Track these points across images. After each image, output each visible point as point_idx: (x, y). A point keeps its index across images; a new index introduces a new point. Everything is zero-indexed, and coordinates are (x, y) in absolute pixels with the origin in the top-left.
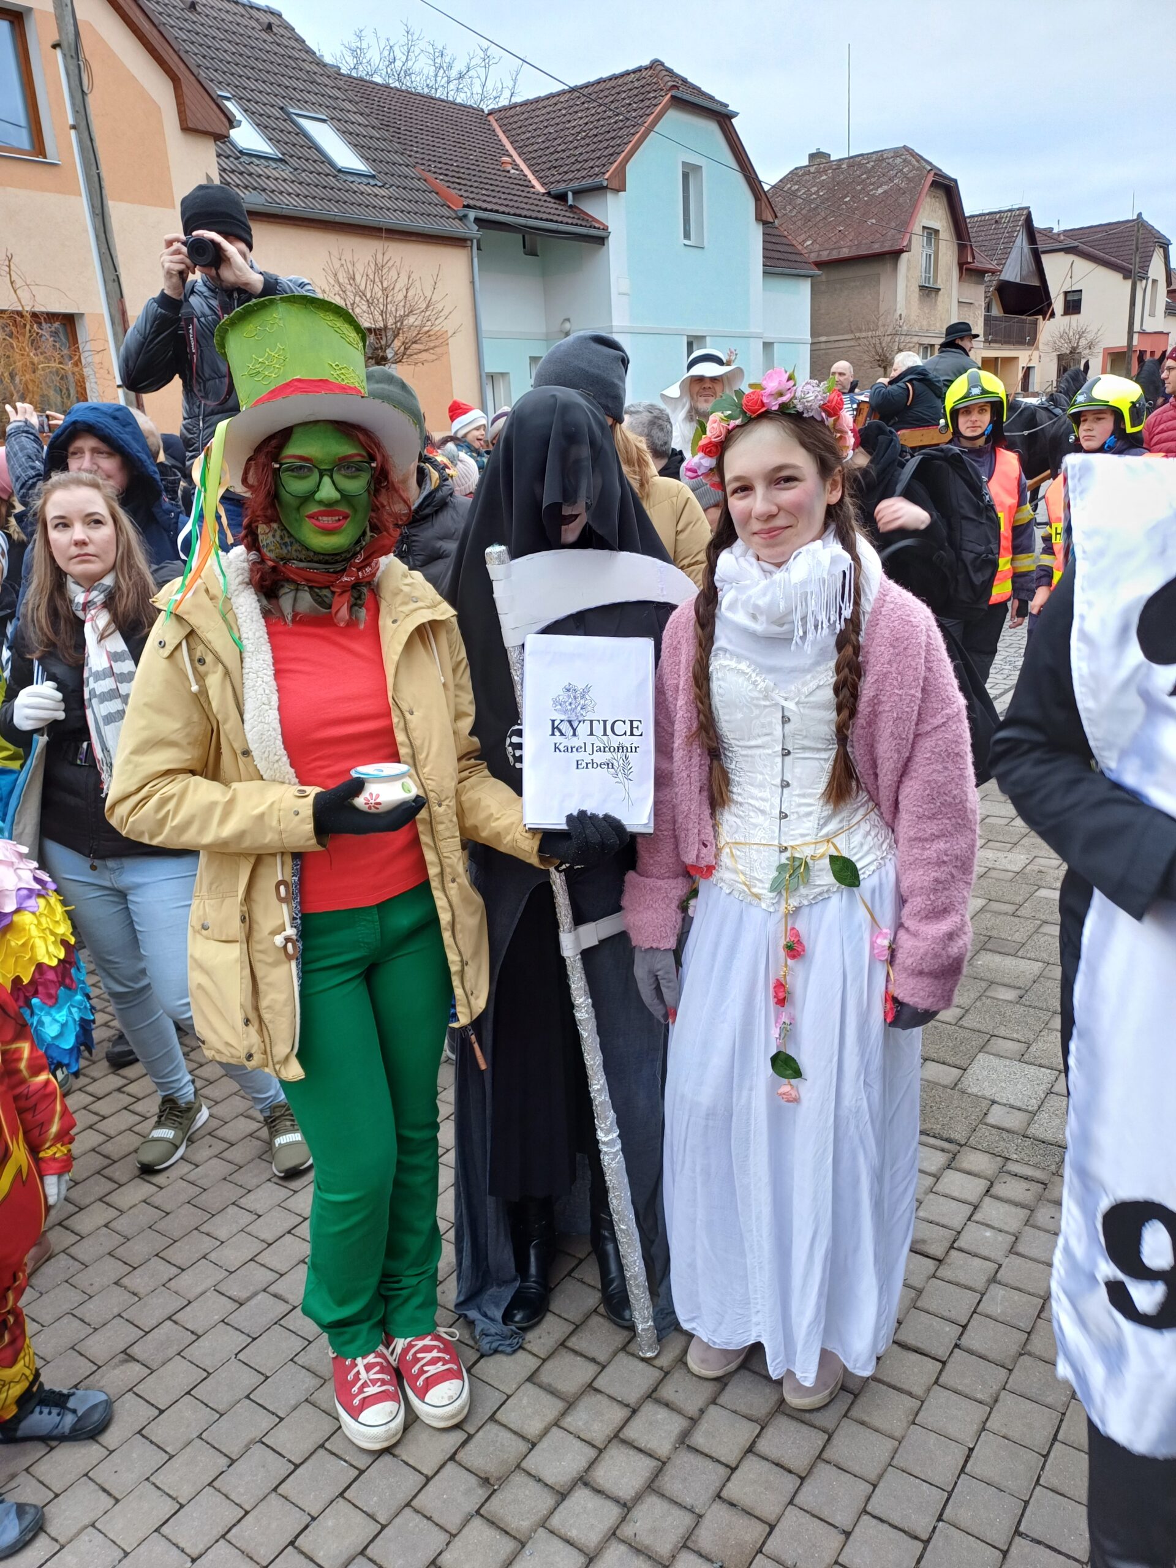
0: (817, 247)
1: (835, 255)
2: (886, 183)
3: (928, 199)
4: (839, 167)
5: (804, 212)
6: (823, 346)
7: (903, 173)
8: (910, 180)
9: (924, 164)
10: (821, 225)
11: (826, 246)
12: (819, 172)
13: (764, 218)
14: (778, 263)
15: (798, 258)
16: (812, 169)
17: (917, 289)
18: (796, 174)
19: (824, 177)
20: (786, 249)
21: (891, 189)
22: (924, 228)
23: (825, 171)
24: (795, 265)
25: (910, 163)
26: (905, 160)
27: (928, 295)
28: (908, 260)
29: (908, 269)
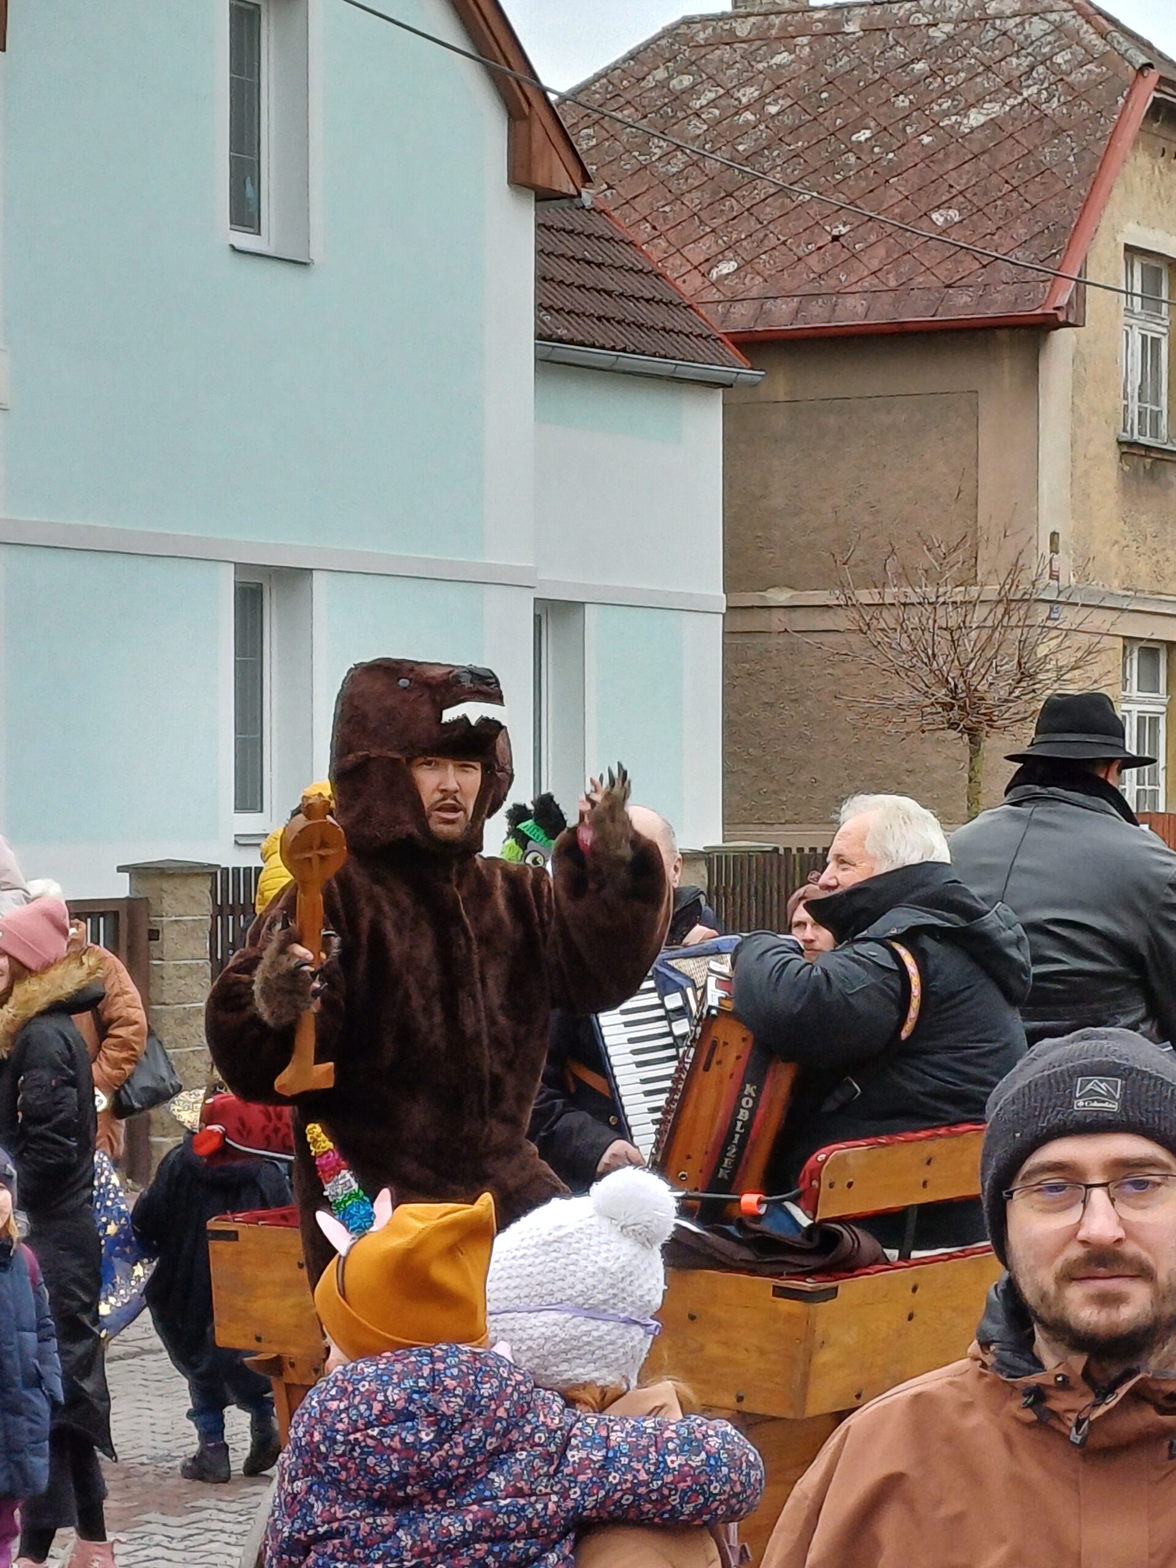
0: (755, 285)
1: (817, 316)
2: (993, 95)
3: (1143, 160)
4: (836, 31)
5: (710, 166)
6: (777, 621)
7: (1054, 69)
8: (1076, 94)
9: (1125, 45)
10: (769, 211)
11: (787, 282)
12: (765, 40)
13: (540, 178)
14: (598, 331)
15: (678, 320)
16: (743, 29)
17: (1112, 453)
18: (688, 40)
19: (783, 58)
20: (632, 284)
21: (1012, 115)
22: (1130, 250)
23: (786, 38)
24: (665, 344)
25: (1075, 37)
26: (1058, 28)
27: (1152, 475)
28: (1078, 357)
29: (1078, 385)
